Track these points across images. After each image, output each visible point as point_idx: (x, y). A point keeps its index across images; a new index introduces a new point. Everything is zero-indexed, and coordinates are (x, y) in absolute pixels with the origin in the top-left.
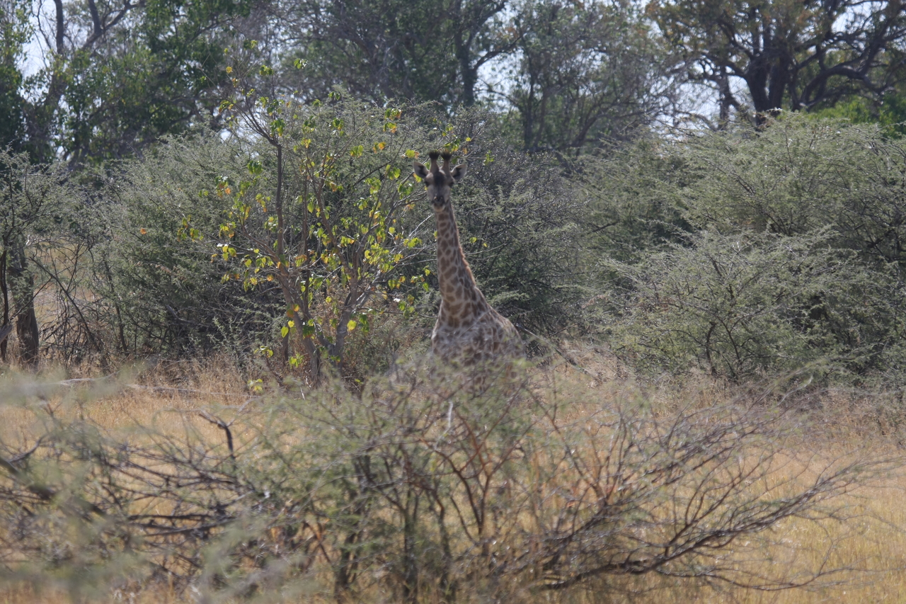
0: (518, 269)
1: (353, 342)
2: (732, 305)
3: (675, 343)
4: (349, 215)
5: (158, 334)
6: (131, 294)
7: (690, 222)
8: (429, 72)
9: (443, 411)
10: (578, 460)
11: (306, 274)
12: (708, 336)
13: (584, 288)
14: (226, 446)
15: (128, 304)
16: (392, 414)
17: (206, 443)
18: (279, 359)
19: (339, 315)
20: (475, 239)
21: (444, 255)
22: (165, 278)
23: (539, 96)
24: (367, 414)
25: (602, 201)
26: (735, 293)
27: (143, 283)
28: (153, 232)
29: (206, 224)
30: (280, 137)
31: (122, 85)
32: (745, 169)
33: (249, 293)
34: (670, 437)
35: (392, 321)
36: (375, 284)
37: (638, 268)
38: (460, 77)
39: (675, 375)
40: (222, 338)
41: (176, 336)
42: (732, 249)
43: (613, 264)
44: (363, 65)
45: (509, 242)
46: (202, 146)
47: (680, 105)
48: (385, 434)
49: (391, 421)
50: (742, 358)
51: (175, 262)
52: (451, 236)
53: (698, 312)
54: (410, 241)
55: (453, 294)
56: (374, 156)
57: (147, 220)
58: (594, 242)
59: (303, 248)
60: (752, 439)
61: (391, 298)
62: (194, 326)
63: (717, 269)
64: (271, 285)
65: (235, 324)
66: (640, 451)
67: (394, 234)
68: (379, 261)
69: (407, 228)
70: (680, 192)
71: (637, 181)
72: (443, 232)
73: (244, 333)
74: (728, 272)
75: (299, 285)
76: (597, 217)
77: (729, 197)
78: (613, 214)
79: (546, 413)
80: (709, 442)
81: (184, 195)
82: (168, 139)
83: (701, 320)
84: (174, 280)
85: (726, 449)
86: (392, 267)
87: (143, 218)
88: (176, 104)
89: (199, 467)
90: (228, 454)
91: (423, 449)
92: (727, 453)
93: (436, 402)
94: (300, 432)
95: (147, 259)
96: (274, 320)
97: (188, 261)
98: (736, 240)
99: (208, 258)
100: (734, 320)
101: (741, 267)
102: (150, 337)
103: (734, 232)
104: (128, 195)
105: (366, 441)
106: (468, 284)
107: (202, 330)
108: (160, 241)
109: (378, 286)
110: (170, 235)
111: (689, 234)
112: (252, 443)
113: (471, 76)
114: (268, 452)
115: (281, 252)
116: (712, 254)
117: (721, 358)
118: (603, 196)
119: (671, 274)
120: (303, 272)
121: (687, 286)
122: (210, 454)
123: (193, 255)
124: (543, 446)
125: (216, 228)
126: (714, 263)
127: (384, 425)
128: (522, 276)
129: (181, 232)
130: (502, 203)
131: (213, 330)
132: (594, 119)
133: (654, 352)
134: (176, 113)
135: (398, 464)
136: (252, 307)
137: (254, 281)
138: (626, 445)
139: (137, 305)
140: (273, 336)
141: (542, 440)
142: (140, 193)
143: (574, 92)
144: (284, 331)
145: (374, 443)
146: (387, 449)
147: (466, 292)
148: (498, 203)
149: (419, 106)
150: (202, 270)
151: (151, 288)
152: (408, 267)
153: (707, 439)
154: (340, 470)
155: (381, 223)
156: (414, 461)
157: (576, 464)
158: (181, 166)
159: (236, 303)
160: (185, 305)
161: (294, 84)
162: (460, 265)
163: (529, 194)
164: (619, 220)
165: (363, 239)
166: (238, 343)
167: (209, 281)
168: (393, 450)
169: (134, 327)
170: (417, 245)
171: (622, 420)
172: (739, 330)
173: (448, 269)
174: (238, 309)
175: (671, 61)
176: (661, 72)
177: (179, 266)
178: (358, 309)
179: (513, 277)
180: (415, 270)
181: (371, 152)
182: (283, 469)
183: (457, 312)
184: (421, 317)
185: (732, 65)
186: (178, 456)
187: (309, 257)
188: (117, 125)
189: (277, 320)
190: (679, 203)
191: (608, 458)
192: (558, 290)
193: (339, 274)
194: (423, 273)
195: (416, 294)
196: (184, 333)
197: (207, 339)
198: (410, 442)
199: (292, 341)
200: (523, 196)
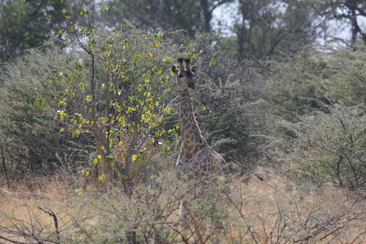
0: (231, 126)
1: (135, 167)
2: (352, 147)
3: (319, 168)
4: (134, 95)
5: (24, 162)
6: (9, 139)
7: (328, 99)
8: (185, 14)
9: (177, 206)
10: (255, 234)
11: (108, 128)
12: (338, 164)
13: (267, 137)
14: (53, 226)
15: (7, 145)
16: (148, 208)
17: (42, 224)
18: (93, 177)
19: (127, 151)
20: (205, 108)
21: (184, 117)
22: (28, 131)
23: (248, 27)
24: (134, 208)
25: (281, 87)
26: (353, 139)
27: (16, 133)
28: (21, 104)
29: (52, 100)
30: (93, 50)
31: (9, 20)
32: (360, 69)
33: (76, 139)
34: (307, 221)
35: (157, 155)
36: (148, 134)
37: (298, 125)
38: (202, 16)
39: (319, 186)
40: (60, 165)
41: (34, 163)
42: (352, 114)
43: (284, 123)
44: (147, 10)
45: (225, 110)
46: (49, 55)
47: (329, 33)
48: (144, 219)
49: (148, 212)
50: (358, 176)
51: (34, 121)
52: (188, 106)
53: (333, 150)
54: (168, 110)
55: (189, 139)
56: (148, 61)
57: (18, 97)
58: (276, 111)
59: (106, 113)
60: (354, 223)
61: (157, 142)
62: (45, 158)
63: (343, 126)
64: (89, 134)
65: (67, 157)
66: (290, 229)
67: (159, 106)
68: (150, 121)
69: (166, 102)
70: (323, 81)
71: (301, 75)
72: (184, 103)
73: (73, 162)
74: (350, 127)
75: (104, 134)
76: (278, 96)
77: (351, 84)
78: (287, 94)
79: (236, 207)
80: (330, 224)
81: (39, 83)
82: (30, 51)
83: (334, 155)
84: (34, 132)
85: (339, 228)
86: (157, 125)
87: (16, 96)
88: (39, 31)
89: (38, 238)
90: (55, 230)
91: (166, 228)
92: (339, 230)
93: (173, 201)
94: (96, 218)
95: (18, 120)
96: (90, 154)
97: (41, 121)
98: (355, 109)
99: (52, 119)
100: (353, 155)
101: (357, 125)
102: (20, 164)
103: (354, 105)
104: (8, 83)
105: (133, 223)
106: (197, 134)
107: (50, 160)
108: (25, 109)
109: (149, 135)
110: (31, 105)
111: (327, 106)
112: (69, 224)
113: (209, 16)
114: (78, 230)
115: (94, 116)
116: (341, 117)
117: (345, 177)
118: (281, 84)
119: (317, 128)
120: (107, 127)
121: (327, 136)
122: (44, 230)
123: (44, 117)
124: (234, 226)
125: (57, 102)
126: (342, 122)
127: (144, 214)
128: (233, 129)
129: (36, 104)
130: (221, 87)
131: (56, 160)
132: (279, 41)
133: (307, 173)
134: (40, 37)
135: (152, 236)
136: (78, 147)
137: (78, 132)
138: (282, 226)
139: (12, 146)
140: (90, 164)
141: (234, 222)
142: (14, 81)
143: (268, 25)
144: (96, 161)
145: (138, 224)
146: (145, 227)
147: (197, 138)
148: (219, 88)
149: (174, 32)
150: (49, 126)
151: (20, 136)
152: (167, 124)
153: (328, 223)
154: (119, 239)
155: (151, 99)
156: (161, 235)
157: (253, 236)
158: (38, 66)
159: (69, 145)
160: (40, 146)
161: (108, 20)
162: (193, 123)
163: (237, 82)
164: (290, 98)
165: (141, 108)
166: (69, 168)
167: (53, 133)
168: (148, 229)
169: (11, 159)
170: (172, 112)
171: (279, 211)
172: (356, 161)
173: (186, 125)
174: (70, 149)
175: (324, 7)
176: (317, 13)
177: (36, 124)
178: (138, 148)
179: (228, 130)
180: (171, 126)
181: (146, 58)
182: (86, 239)
183: (191, 150)
184: (174, 153)
185: (359, 9)
186: (26, 232)
187: (110, 118)
188: (6, 43)
189: (92, 154)
190: (322, 88)
191: (272, 233)
192: (253, 138)
193: (127, 128)
194: (175, 128)
195: (171, 140)
196: (40, 162)
197: (52, 165)
198: (158, 224)
199: (100, 167)
200: (233, 84)
